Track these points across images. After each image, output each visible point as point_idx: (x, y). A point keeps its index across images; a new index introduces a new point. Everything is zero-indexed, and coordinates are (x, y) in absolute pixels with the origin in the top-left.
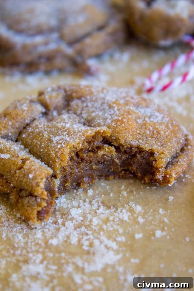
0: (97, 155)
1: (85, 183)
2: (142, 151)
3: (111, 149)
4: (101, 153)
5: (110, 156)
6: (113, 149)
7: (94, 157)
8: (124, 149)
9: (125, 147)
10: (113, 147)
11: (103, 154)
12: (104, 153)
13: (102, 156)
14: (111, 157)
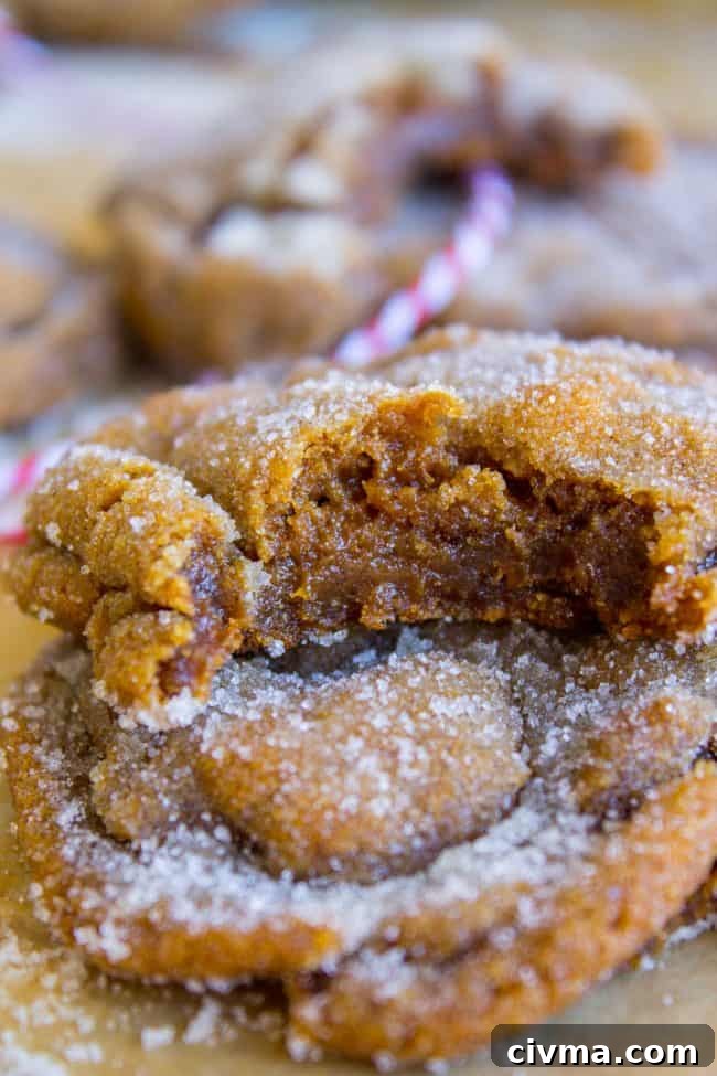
0: (436, 499)
1: (380, 607)
2: (615, 503)
3: (489, 482)
4: (449, 493)
5: (486, 512)
6: (497, 480)
7: (422, 507)
8: (544, 489)
9: (549, 481)
10: (500, 475)
11: (456, 499)
12: (461, 498)
13: (452, 506)
14: (492, 517)
